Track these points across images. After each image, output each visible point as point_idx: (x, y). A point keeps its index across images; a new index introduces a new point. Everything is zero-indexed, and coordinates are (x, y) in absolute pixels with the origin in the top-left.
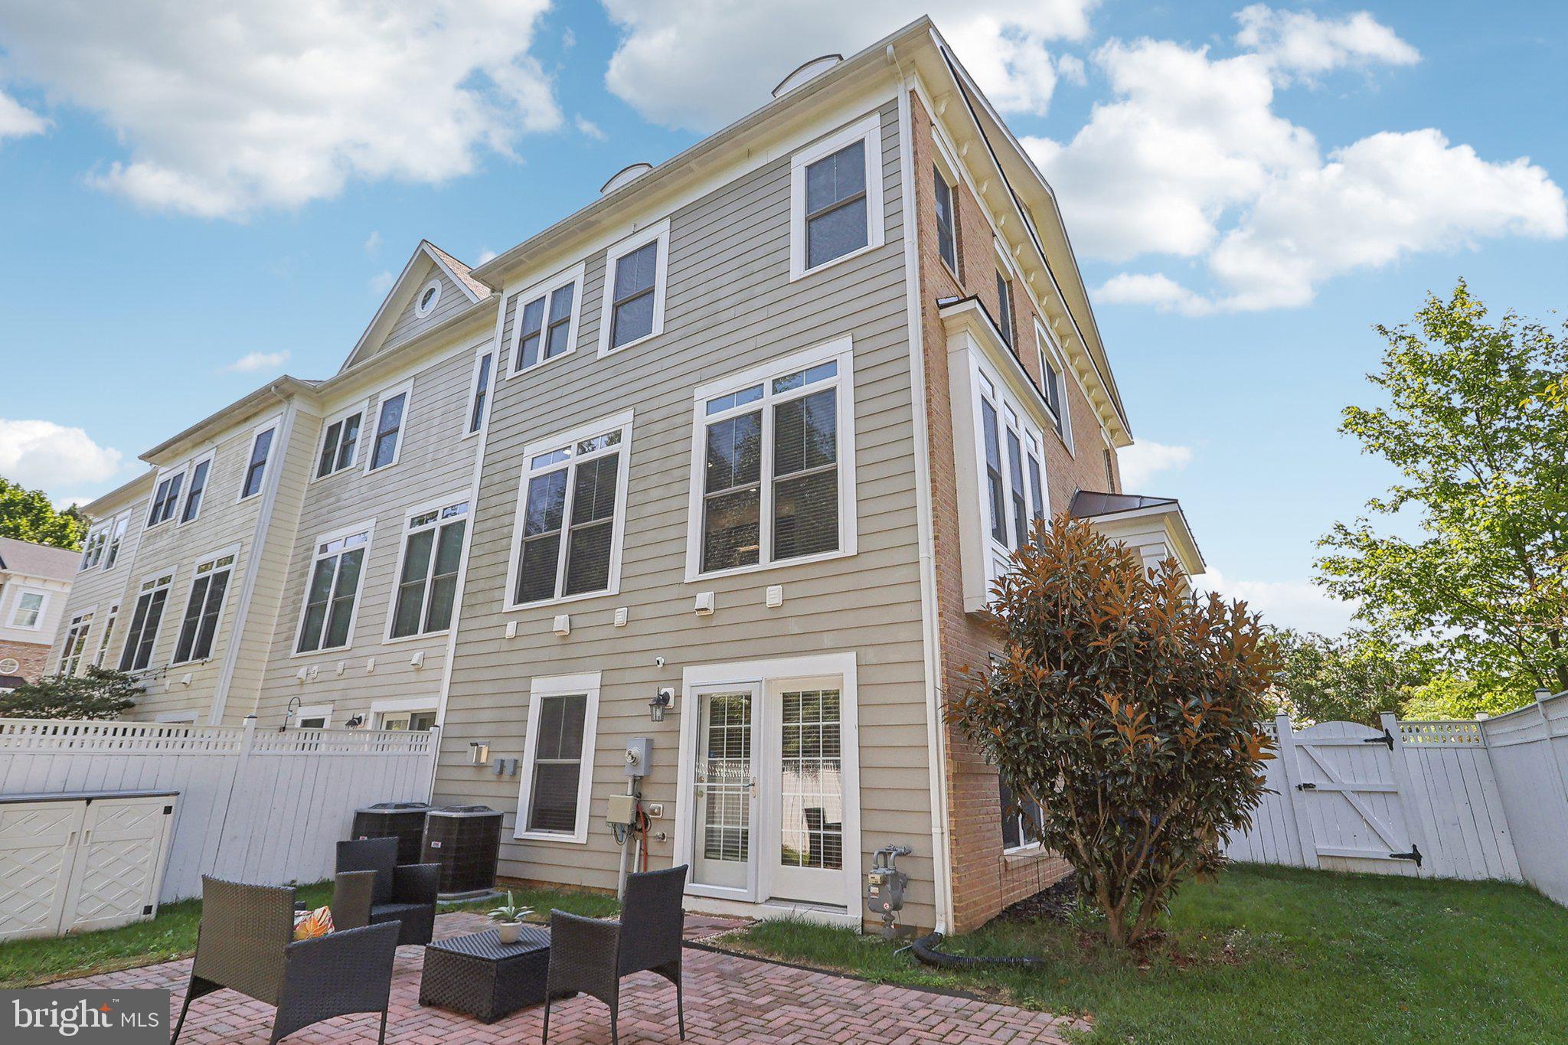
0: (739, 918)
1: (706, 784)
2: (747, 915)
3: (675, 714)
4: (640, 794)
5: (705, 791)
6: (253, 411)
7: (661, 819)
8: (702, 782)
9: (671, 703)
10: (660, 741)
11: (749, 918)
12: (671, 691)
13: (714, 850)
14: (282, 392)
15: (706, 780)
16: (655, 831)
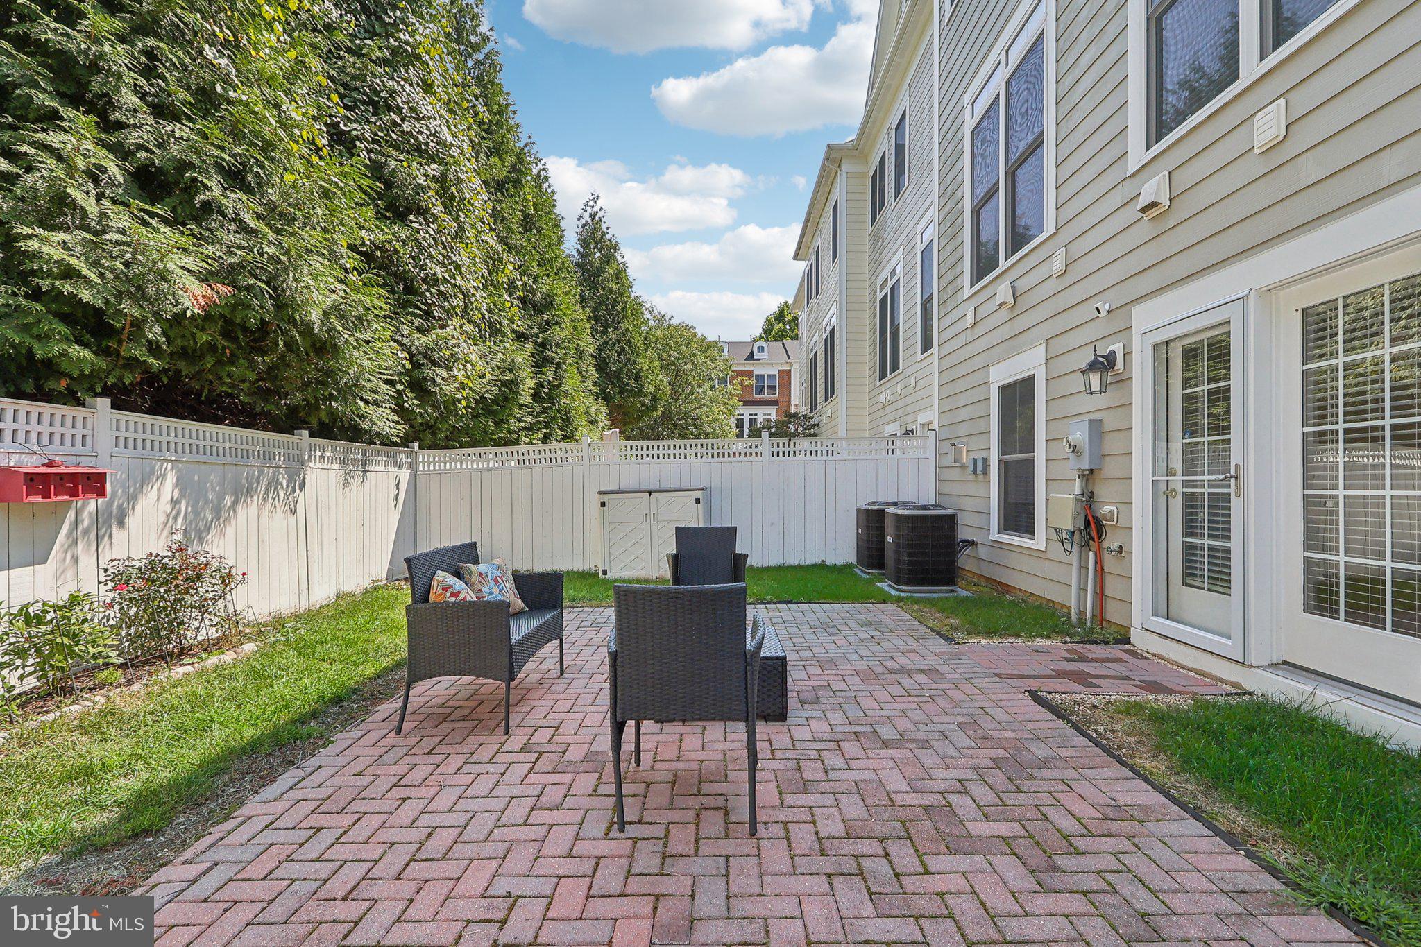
0: (1222, 680)
1: (1180, 478)
2: (1234, 679)
3: (1124, 381)
4: (1092, 493)
5: (1179, 489)
6: (827, 189)
7: (1116, 526)
8: (1174, 475)
9: (1120, 365)
10: (1111, 421)
11: (1236, 685)
12: (1118, 348)
13: (1195, 575)
14: (834, 161)
15: (1179, 471)
16: (1111, 542)
